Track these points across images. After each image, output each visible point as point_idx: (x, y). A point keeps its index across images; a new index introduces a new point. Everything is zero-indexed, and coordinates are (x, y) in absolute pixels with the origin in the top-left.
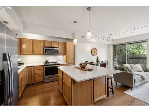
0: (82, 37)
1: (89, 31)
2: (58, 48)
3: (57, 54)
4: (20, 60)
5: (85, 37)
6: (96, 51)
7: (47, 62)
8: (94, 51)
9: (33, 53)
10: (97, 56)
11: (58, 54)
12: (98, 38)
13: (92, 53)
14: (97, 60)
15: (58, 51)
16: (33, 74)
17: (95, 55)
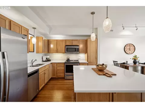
1: (107, 18)
2: (78, 46)
3: (77, 52)
4: (48, 57)
7: (68, 60)
8: (129, 48)
9: (57, 52)
10: (134, 55)
11: (79, 52)
12: (136, 28)
13: (126, 51)
14: (135, 60)
15: (78, 49)
16: (56, 70)
17: (131, 53)
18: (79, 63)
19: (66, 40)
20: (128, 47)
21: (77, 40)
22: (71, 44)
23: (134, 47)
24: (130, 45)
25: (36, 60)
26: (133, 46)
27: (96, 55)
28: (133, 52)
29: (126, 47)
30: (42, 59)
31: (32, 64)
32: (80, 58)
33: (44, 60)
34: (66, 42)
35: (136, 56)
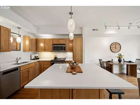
0: (94, 30)
1: (71, 18)
2: (65, 45)
3: (64, 51)
4: (37, 55)
5: (97, 30)
6: (118, 46)
7: (56, 58)
12: (118, 27)
13: (112, 49)
14: (120, 58)
15: (65, 47)
16: (43, 68)
17: (117, 51)
18: (64, 61)
19: (53, 39)
20: (114, 46)
21: (64, 39)
22: (58, 43)
23: (120, 46)
24: (116, 44)
25: (20, 58)
26: (118, 44)
27: (81, 53)
28: (118, 50)
29: (112, 46)
30: (31, 57)
31: (17, 62)
32: (67, 57)
33: (32, 58)
34: (53, 41)
35: (121, 55)
